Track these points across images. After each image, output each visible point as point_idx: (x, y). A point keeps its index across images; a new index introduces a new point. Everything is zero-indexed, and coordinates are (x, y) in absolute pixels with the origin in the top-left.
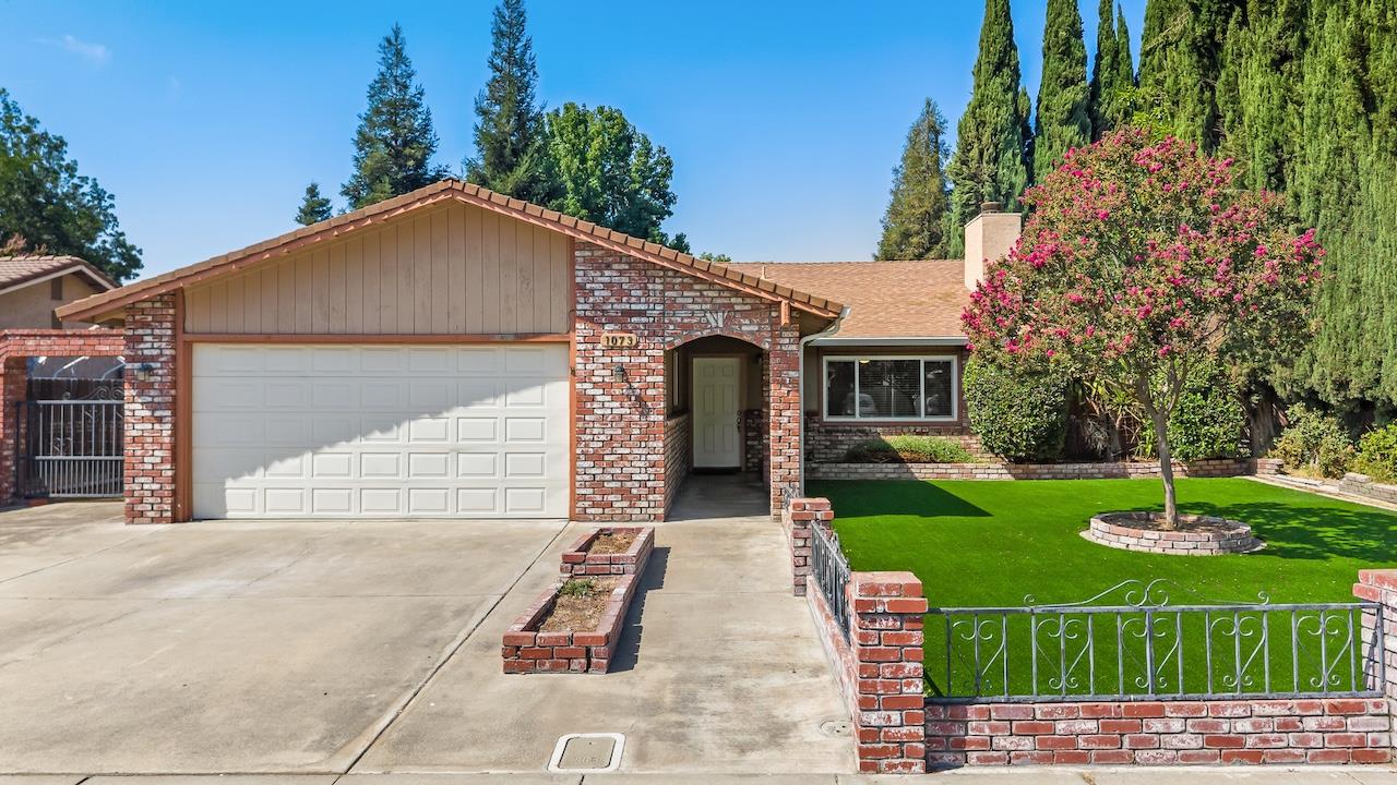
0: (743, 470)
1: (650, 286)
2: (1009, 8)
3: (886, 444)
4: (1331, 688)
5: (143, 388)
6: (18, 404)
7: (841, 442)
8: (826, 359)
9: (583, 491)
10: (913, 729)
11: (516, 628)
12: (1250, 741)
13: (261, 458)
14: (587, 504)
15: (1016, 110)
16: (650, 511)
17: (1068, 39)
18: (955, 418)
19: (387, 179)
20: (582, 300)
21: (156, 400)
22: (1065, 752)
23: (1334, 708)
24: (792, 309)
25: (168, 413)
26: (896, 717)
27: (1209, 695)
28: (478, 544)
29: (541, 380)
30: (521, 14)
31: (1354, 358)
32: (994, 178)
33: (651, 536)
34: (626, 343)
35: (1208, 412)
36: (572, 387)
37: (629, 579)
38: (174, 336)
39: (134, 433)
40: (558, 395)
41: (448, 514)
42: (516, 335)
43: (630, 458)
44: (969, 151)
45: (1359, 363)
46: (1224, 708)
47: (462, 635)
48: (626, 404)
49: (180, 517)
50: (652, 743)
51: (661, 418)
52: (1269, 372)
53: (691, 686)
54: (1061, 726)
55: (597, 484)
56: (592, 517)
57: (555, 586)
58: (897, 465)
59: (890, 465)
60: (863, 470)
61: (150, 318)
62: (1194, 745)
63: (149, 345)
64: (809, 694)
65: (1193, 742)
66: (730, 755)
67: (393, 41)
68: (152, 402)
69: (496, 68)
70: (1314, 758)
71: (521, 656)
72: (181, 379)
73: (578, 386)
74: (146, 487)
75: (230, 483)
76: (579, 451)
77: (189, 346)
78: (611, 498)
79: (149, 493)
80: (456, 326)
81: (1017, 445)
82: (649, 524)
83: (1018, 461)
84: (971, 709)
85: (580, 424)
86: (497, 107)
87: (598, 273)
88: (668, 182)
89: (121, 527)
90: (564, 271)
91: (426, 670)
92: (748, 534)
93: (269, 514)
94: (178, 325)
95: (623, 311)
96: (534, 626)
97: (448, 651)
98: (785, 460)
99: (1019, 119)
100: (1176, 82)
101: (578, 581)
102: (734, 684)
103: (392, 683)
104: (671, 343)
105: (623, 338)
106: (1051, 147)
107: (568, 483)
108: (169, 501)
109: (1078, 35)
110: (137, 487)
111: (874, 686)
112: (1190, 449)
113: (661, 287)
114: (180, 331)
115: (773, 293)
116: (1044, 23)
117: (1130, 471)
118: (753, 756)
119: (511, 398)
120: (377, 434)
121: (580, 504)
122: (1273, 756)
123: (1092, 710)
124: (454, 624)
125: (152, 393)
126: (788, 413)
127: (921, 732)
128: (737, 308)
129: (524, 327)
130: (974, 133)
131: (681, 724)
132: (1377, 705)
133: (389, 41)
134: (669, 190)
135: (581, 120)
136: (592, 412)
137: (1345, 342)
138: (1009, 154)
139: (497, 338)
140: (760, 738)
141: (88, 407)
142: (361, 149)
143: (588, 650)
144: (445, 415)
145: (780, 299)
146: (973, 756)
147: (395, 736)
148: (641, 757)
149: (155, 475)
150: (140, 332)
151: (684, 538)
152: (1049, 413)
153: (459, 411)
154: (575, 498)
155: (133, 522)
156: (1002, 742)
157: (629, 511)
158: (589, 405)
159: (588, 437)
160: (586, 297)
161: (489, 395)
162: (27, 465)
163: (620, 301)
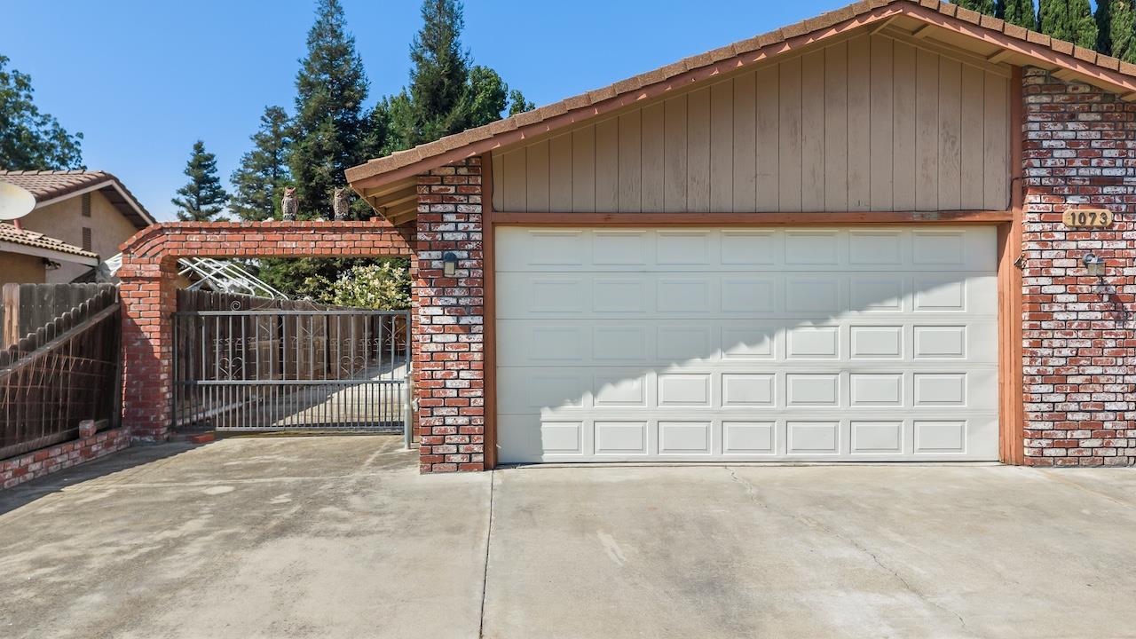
1: (1130, 145)
5: (444, 285)
6: (172, 315)
9: (1040, 426)
14: (1044, 443)
16: (1130, 452)
20: (1036, 163)
34: (1096, 223)
36: (1017, 282)
38: (482, 215)
39: (432, 348)
41: (838, 455)
42: (937, 213)
43: (1103, 379)
48: (1097, 306)
49: (492, 462)
55: (1057, 416)
56: (1051, 460)
61: (452, 190)
63: (451, 227)
68: (458, 305)
69: (428, 18)
74: (449, 421)
75: (546, 414)
76: (1032, 371)
77: (493, 228)
78: (1078, 434)
79: (452, 430)
80: (857, 200)
85: (1035, 334)
87: (1059, 126)
89: (416, 476)
93: (600, 456)
94: (487, 201)
95: (1092, 179)
105: (1092, 216)
107: (1010, 413)
108: (481, 440)
114: (489, 209)
119: (920, 299)
120: (743, 348)
121: (1035, 443)
125: (457, 292)
129: (946, 204)
136: (1049, 316)
139: (916, 217)
144: (834, 322)
153: (852, 317)
157: (1101, 452)
158: (1046, 308)
159: (1047, 352)
160: (1041, 158)
161: (889, 297)
162: (186, 390)
163: (1088, 165)
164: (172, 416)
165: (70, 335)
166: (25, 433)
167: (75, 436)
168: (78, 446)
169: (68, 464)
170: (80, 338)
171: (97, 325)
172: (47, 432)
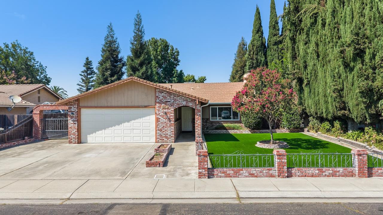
0: (193, 131)
1: (171, 96)
2: (260, 17)
3: (224, 126)
4: (268, 167)
5: (72, 117)
6: (42, 120)
7: (214, 125)
8: (211, 107)
9: (158, 137)
10: (206, 172)
11: (148, 160)
12: (255, 174)
13: (94, 130)
14: (159, 139)
15: (262, 42)
16: (171, 141)
17: (275, 25)
18: (239, 120)
19: (109, 60)
20: (158, 99)
21: (74, 120)
22: (228, 176)
23: (268, 169)
24: (199, 101)
25: (77, 122)
26: (203, 170)
27: (250, 167)
28: (138, 147)
29: (149, 115)
30: (141, 19)
31: (318, 108)
32: (257, 59)
33: (171, 146)
34: (166, 108)
35: (293, 118)
36: (156, 116)
37: (167, 153)
38: (77, 107)
39: (70, 126)
40: (153, 118)
41: (131, 142)
42: (145, 106)
43: (167, 130)
44: (251, 52)
45: (319, 109)
46: (252, 169)
47: (138, 162)
48: (166, 120)
49: (79, 143)
50: (169, 176)
51: (173, 122)
52: (306, 110)
53: (176, 169)
54: (228, 172)
55: (161, 135)
56: (160, 142)
57: (154, 154)
58: (226, 130)
59: (224, 130)
60: (219, 131)
61: (73, 104)
62: (247, 175)
63: (73, 109)
64: (194, 170)
65: (247, 174)
66: (180, 177)
67: (110, 26)
69: (135, 33)
70: (265, 177)
71: (149, 164)
72: (79, 116)
73: (157, 116)
75: (88, 136)
76: (157, 129)
77: (80, 109)
78: (164, 138)
79: (73, 138)
80: (133, 104)
81: (251, 126)
82: (171, 143)
83: (253, 129)
84: (215, 170)
85: (157, 124)
86: (136, 42)
87: (161, 94)
88: (178, 57)
89: (68, 145)
90: (154, 94)
91: (133, 167)
92: (190, 145)
93: (96, 142)
94: (78, 105)
95: (166, 101)
96: (151, 160)
97: (136, 164)
98: (198, 131)
99: (263, 44)
100: (287, 45)
101: (158, 153)
102: (183, 168)
103: (128, 169)
104: (175, 107)
105: (166, 107)
106: (271, 51)
107: (155, 135)
108: (77, 139)
109: (277, 23)
110: (71, 137)
111: (200, 166)
112: (289, 127)
113: (173, 96)
114: (79, 106)
115: (195, 98)
116: (269, 20)
117: (277, 131)
118: (183, 177)
119: (144, 118)
120: (117, 126)
121: (157, 140)
122: (259, 176)
123: (232, 170)
124: (137, 160)
125: (74, 118)
126: (199, 121)
127: (207, 173)
128: (188, 100)
129: (146, 105)
130: (252, 48)
131: (174, 173)
132: (274, 169)
133: (109, 26)
134: (178, 59)
135: (156, 42)
136: (160, 121)
137: (317, 105)
138: (260, 53)
139: (141, 107)
140: (185, 175)
141: (56, 120)
142: (103, 53)
143: (160, 163)
144: (130, 122)
145: (196, 99)
146: (215, 176)
147: (131, 175)
148: (167, 177)
149: (74, 134)
150: (71, 106)
151: (178, 146)
152: (258, 119)
153: (133, 121)
154: (156, 138)
155: (70, 144)
156: (220, 174)
157: (167, 141)
158: (159, 120)
159: (159, 126)
160: (158, 98)
161: (139, 118)
162: (44, 132)
163: (165, 99)
164: (42, 136)
165: (24, 124)
166: (15, 138)
167: (24, 139)
168: (24, 140)
169: (22, 143)
170: (25, 124)
171: (29, 122)
172: (19, 138)
